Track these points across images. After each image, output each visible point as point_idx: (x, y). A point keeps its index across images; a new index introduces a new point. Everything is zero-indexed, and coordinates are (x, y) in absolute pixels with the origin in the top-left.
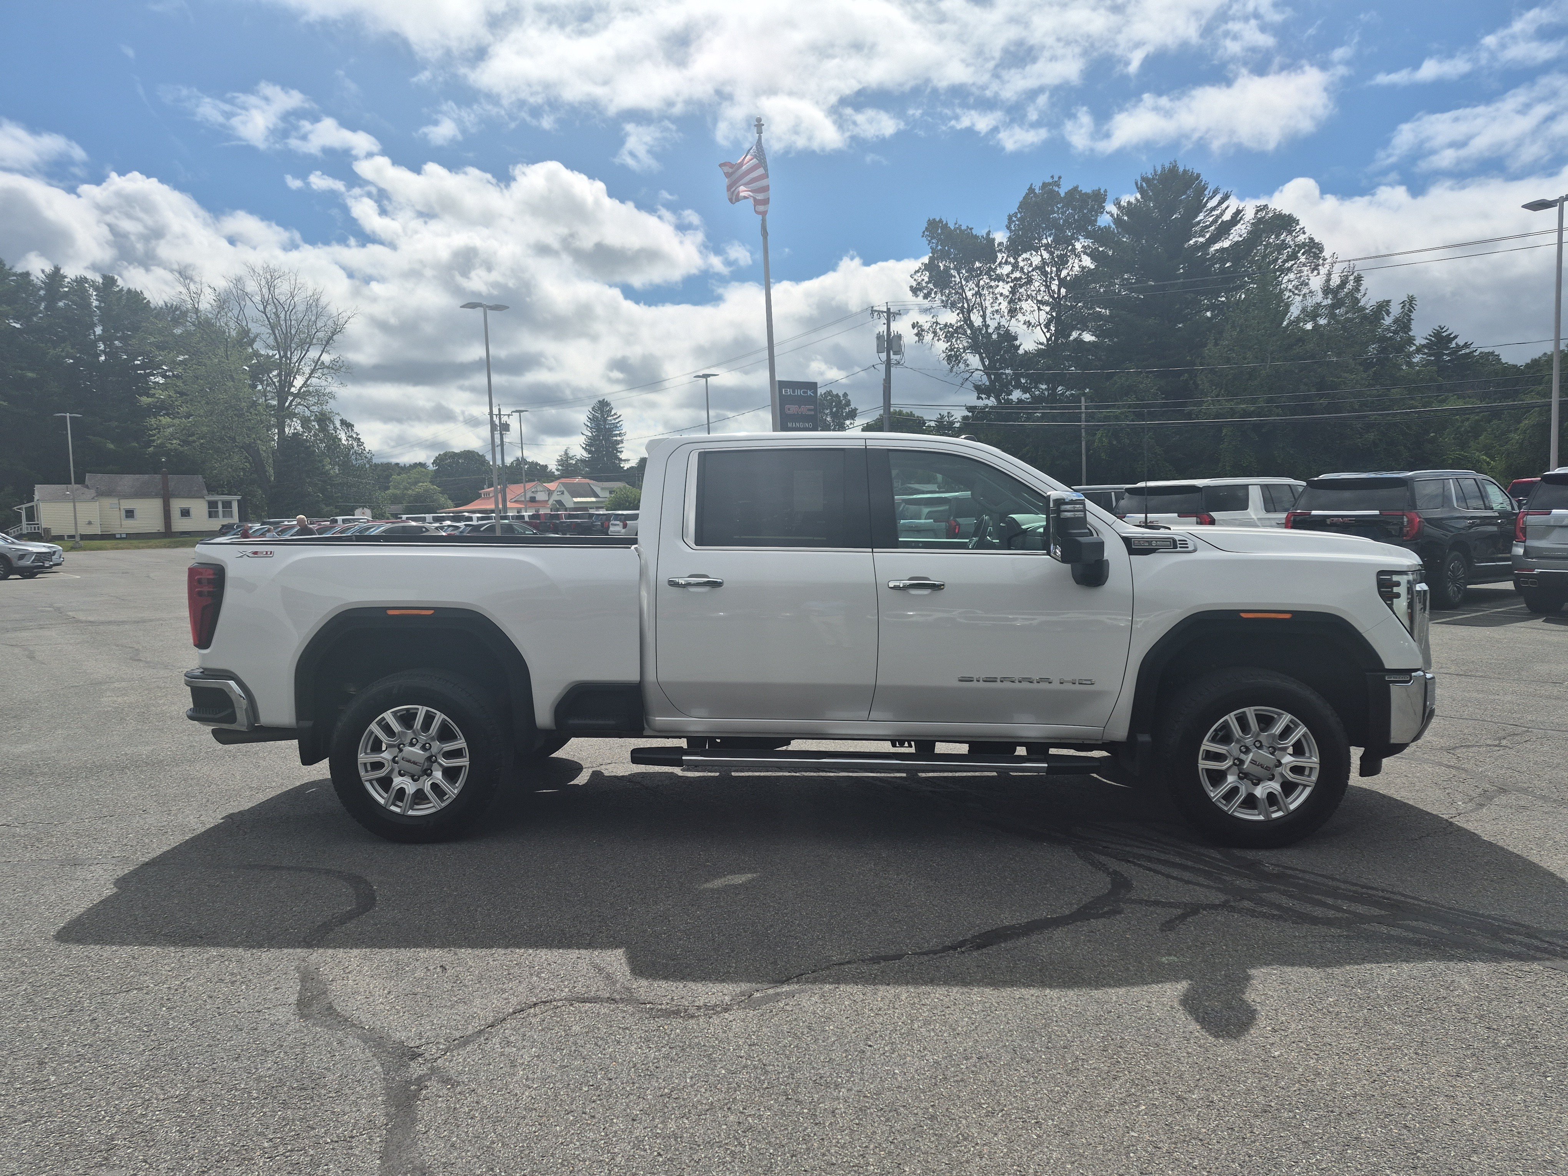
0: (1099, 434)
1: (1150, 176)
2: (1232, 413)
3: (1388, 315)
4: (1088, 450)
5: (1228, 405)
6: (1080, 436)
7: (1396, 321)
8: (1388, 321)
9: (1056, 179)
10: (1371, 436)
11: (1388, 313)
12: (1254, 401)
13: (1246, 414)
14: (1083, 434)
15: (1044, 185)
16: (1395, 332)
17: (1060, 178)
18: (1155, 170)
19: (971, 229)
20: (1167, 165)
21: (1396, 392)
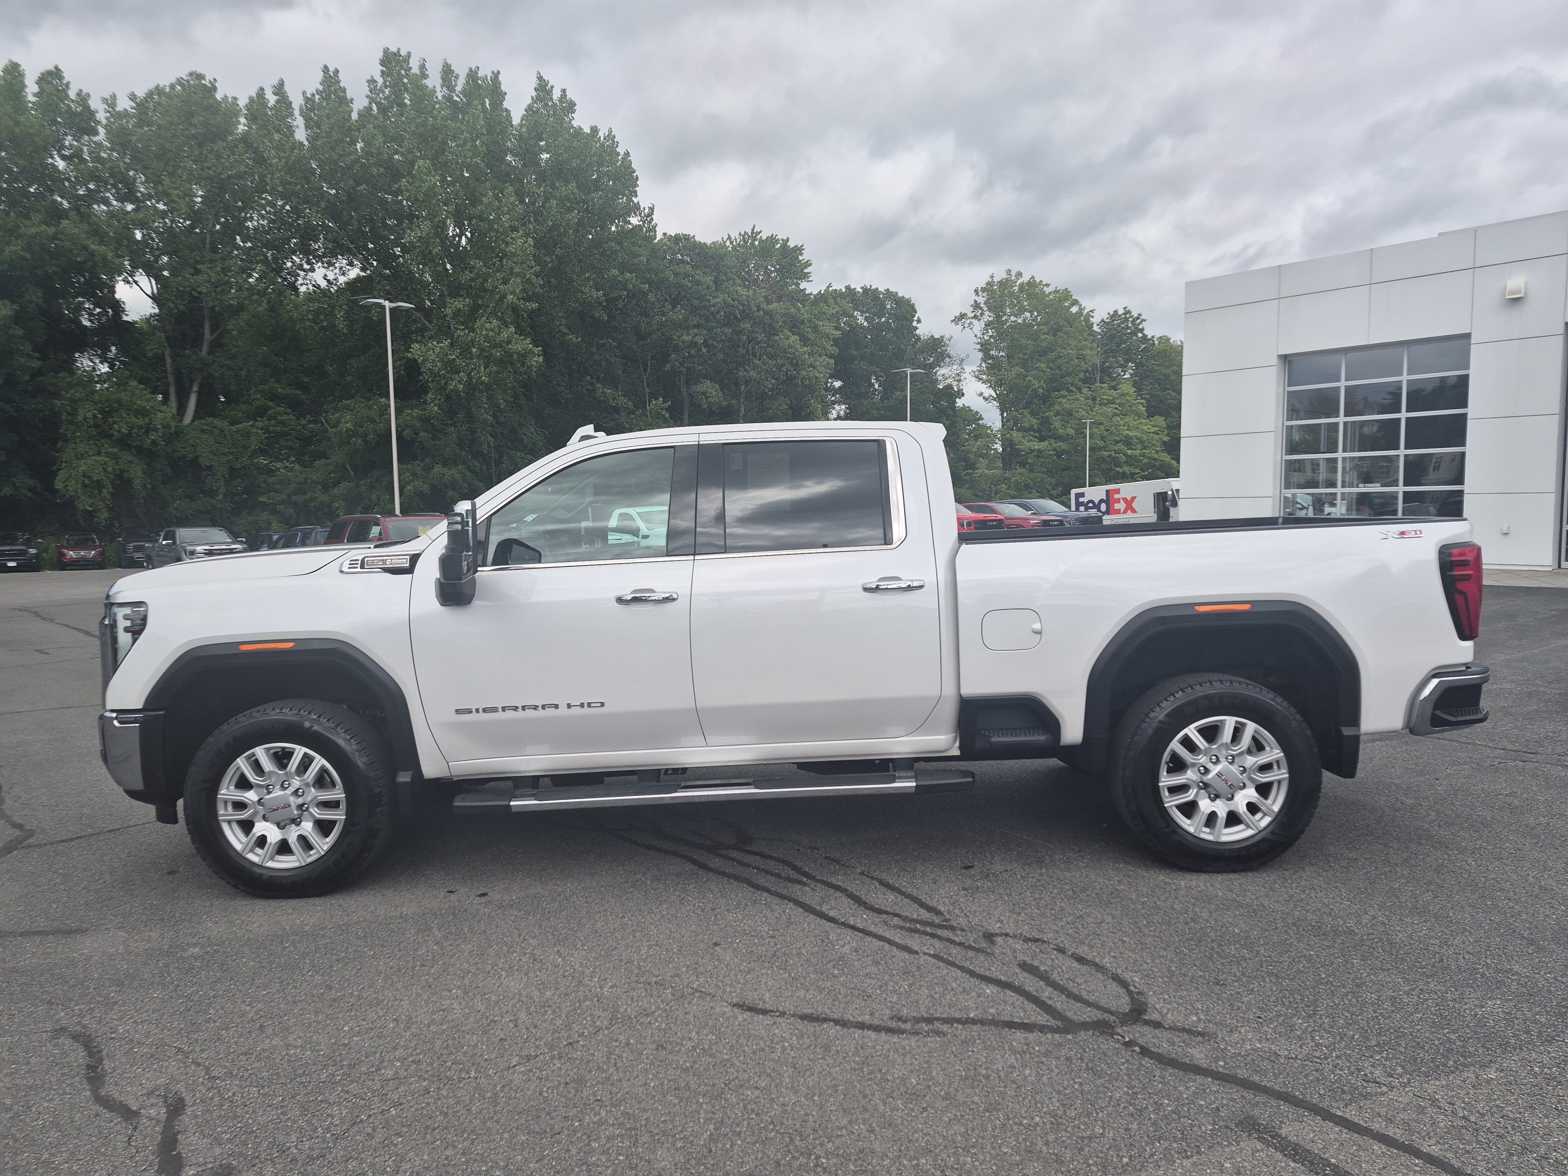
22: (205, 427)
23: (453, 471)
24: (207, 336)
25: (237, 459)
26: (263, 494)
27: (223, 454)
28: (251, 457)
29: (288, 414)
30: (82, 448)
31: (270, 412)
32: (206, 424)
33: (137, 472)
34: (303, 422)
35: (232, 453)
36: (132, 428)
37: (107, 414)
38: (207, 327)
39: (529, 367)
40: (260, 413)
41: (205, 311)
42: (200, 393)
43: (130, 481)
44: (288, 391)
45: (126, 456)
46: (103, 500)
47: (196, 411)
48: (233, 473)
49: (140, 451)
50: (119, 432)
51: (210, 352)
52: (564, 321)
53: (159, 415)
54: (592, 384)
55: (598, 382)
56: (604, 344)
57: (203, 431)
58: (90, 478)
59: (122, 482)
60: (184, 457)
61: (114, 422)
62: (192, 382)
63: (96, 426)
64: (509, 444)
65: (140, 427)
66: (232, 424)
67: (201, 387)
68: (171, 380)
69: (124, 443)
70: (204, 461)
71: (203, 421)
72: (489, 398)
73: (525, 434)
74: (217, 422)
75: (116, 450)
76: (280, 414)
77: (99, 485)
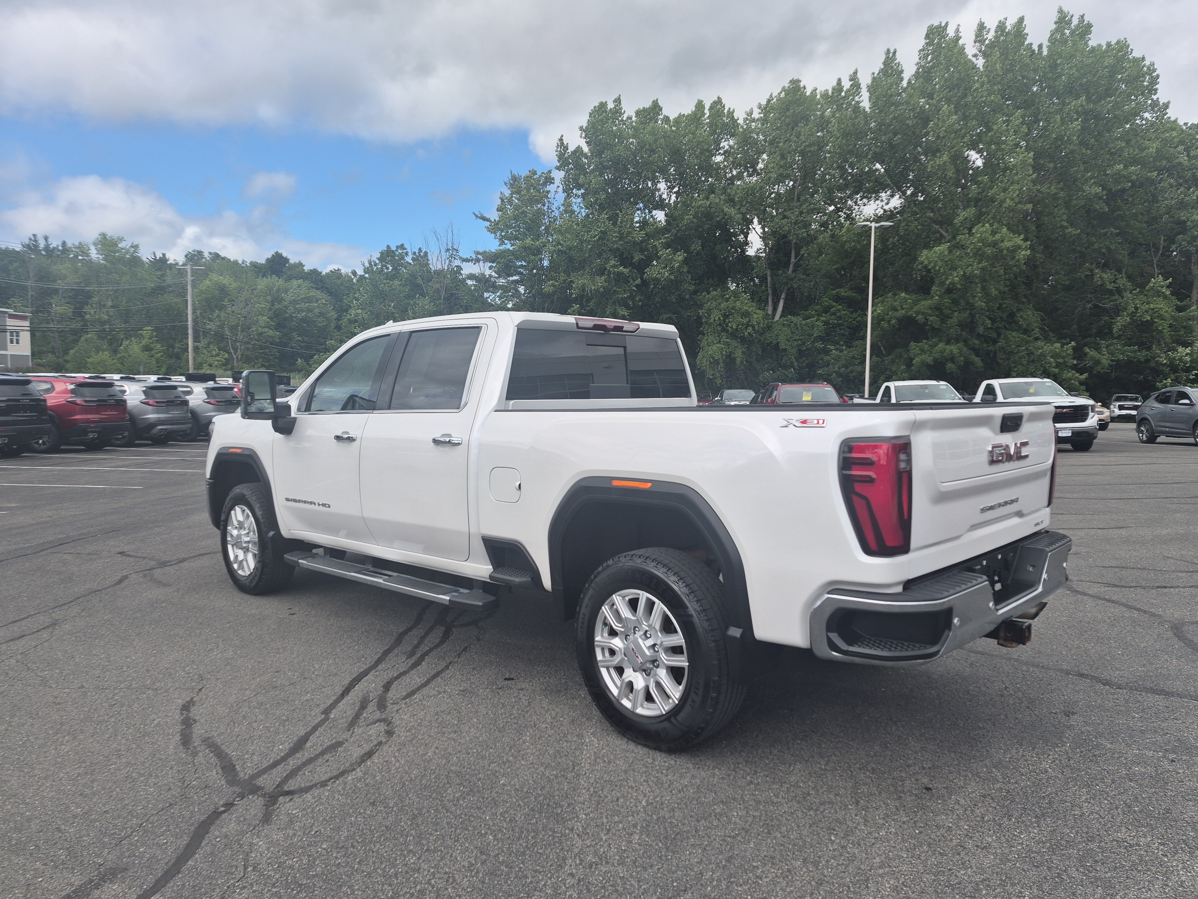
22: (785, 322)
23: (952, 347)
24: (793, 260)
25: (804, 344)
26: (820, 368)
27: (795, 340)
28: (813, 342)
29: (845, 310)
30: (711, 338)
31: (832, 310)
32: (787, 321)
33: (739, 354)
34: (855, 315)
35: (801, 340)
36: (738, 325)
37: (726, 316)
38: (793, 255)
39: (1018, 261)
40: (826, 310)
41: (793, 245)
42: (786, 299)
43: (735, 359)
44: (849, 294)
45: (734, 343)
46: (719, 371)
47: (783, 311)
48: (801, 354)
49: (743, 340)
50: (731, 327)
51: (794, 271)
52: (1065, 217)
53: (755, 316)
54: (1092, 270)
55: (1097, 268)
56: (1105, 234)
57: (784, 325)
58: (713, 358)
59: (730, 359)
60: (771, 343)
61: (729, 322)
62: (781, 292)
63: (720, 325)
64: (1007, 326)
65: (743, 324)
66: (804, 320)
67: (787, 295)
68: (770, 292)
69: (734, 335)
70: (782, 346)
71: (785, 319)
72: (983, 288)
73: (1021, 317)
74: (794, 319)
75: (728, 340)
76: (839, 310)
77: (717, 362)
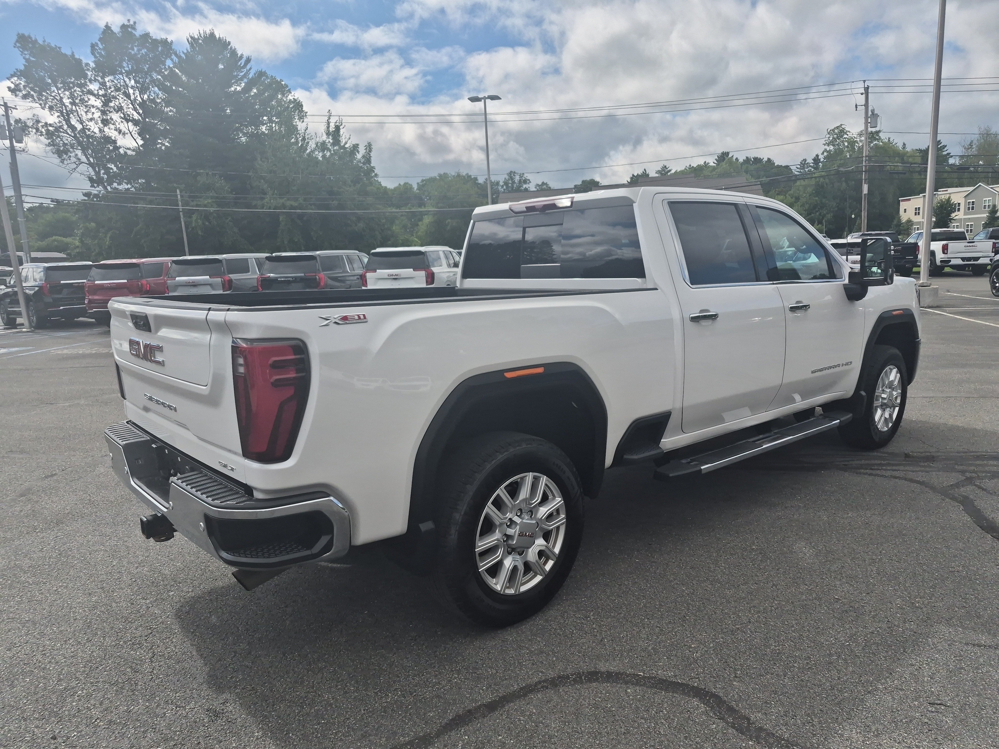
0: (194, 217)
1: (196, 37)
2: (284, 207)
3: (358, 153)
4: (187, 228)
5: (282, 201)
6: (180, 217)
7: (363, 157)
8: (359, 156)
9: (132, 23)
10: (361, 225)
11: (358, 152)
12: (296, 200)
13: (292, 207)
14: (182, 216)
15: (123, 27)
16: (364, 163)
17: (135, 23)
18: (199, 33)
19: (60, 48)
20: (208, 32)
21: (370, 200)
